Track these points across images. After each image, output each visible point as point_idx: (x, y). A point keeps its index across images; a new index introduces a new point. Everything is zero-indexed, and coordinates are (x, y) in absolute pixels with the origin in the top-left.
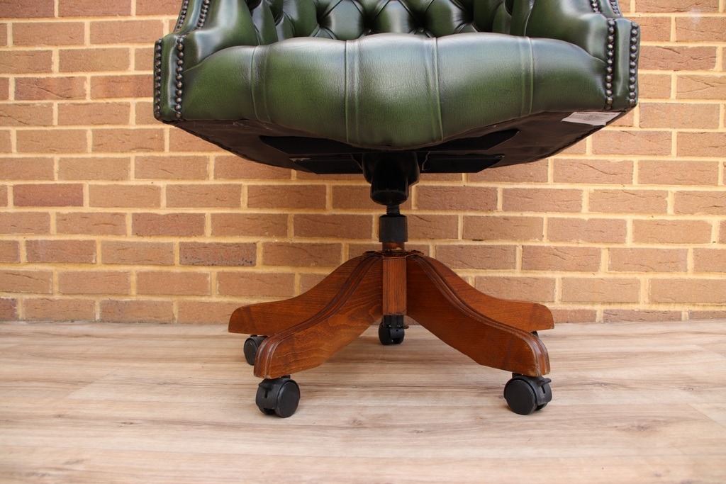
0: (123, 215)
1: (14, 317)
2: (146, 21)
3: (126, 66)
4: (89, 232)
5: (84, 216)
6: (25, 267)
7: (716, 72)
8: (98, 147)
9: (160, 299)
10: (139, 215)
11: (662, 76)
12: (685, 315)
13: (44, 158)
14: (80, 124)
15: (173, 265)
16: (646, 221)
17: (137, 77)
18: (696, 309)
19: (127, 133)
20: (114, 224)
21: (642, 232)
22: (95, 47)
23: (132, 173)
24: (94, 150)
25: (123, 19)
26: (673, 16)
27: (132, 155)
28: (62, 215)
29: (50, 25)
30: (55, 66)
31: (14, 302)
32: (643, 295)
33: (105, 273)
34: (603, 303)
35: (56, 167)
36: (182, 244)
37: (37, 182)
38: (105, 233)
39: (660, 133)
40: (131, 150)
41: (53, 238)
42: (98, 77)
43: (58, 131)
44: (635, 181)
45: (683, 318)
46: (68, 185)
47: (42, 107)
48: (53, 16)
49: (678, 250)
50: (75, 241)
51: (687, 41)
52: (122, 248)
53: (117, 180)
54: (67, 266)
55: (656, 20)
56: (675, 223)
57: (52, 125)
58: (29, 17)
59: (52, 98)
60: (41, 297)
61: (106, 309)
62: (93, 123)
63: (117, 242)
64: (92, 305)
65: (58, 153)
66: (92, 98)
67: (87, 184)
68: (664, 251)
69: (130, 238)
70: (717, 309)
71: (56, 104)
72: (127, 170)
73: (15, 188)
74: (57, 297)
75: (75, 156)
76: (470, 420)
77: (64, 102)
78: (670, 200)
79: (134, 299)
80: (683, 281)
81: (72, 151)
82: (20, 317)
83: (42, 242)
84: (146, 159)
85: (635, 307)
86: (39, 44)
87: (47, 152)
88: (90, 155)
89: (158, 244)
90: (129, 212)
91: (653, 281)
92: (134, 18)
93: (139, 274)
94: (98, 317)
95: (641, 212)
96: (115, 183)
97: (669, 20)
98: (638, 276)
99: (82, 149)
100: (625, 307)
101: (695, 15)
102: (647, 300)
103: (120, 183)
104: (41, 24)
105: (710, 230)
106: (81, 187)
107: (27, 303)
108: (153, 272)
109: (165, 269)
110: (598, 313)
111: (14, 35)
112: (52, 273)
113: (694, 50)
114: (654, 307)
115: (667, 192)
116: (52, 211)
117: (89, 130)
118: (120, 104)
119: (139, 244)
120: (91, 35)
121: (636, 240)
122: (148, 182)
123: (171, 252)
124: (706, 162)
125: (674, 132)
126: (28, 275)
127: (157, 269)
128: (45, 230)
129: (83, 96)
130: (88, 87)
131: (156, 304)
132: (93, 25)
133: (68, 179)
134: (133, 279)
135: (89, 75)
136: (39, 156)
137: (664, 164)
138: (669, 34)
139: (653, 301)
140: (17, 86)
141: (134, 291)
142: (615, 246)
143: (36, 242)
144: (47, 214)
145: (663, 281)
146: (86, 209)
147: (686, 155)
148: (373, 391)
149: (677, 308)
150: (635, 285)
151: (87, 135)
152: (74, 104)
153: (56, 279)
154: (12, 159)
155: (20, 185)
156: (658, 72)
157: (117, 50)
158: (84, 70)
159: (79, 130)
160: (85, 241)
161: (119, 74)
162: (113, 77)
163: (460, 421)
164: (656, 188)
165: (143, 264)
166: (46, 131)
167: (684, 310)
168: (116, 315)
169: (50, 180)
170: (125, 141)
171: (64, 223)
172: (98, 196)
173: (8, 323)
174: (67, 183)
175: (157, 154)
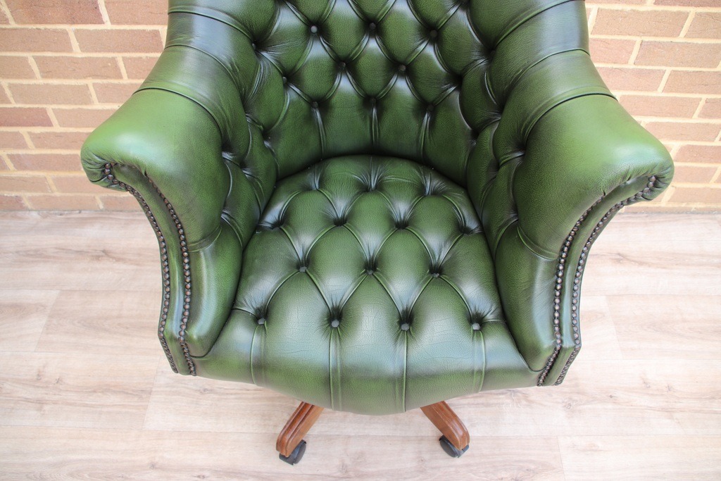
1: (23, 208)
5: (58, 135)
6: (14, 173)
8: (46, 74)
11: (679, 13)
14: (16, 50)
19: (74, 61)
23: (94, 97)
24: (44, 77)
27: (89, 82)
28: (34, 134)
31: (18, 199)
35: (8, 92)
39: (653, 70)
40: (85, 77)
41: (34, 152)
46: (29, 108)
50: (58, 155)
53: (82, 104)
54: (57, 172)
60: (42, 194)
61: (106, 202)
62: (31, 50)
64: (93, 199)
65: (4, 78)
66: (16, 21)
67: (50, 108)
72: (88, 96)
74: (58, 194)
75: (25, 82)
81: (18, 77)
82: (30, 207)
83: (24, 155)
84: (106, 86)
88: (40, 81)
94: (101, 207)
96: (80, 107)
99: (31, 75)
103: (85, 107)
106: (43, 110)
107: (31, 199)
112: (45, 178)
116: (23, 130)
117: (29, 56)
118: (55, 31)
124: (689, 99)
126: (23, 180)
128: (23, 146)
129: (7, 21)
130: (5, 9)
133: (26, 103)
143: (18, 155)
144: (17, 134)
146: (57, 128)
147: (671, 91)
151: (29, 62)
153: (50, 181)
159: (18, 58)
160: (68, 155)
169: (7, 103)
170: (76, 68)
171: (39, 140)
172: (65, 118)
173: (20, 214)
174: (27, 106)
175: (116, 81)
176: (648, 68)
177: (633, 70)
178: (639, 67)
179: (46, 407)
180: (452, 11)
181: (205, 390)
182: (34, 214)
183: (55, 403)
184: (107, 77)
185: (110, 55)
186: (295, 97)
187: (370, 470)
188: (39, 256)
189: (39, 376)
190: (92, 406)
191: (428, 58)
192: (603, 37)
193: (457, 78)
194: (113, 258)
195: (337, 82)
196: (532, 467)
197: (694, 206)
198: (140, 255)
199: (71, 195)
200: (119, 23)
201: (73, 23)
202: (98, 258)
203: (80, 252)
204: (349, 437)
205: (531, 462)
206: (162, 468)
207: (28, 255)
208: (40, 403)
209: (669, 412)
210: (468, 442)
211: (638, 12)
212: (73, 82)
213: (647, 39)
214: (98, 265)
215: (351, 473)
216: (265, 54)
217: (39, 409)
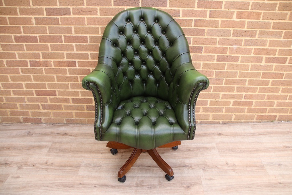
0: (69, 98)
1: (41, 123)
2: (68, 45)
3: (63, 58)
4: (59, 102)
5: (57, 98)
6: (42, 110)
7: (239, 63)
8: (58, 80)
9: (82, 118)
10: (73, 98)
11: (223, 64)
12: (221, 122)
13: (43, 83)
14: (52, 74)
15: (84, 110)
16: (213, 101)
17: (67, 61)
18: (224, 121)
19: (66, 77)
20: (67, 100)
21: (212, 103)
22: (53, 52)
23: (70, 87)
24: (57, 81)
25: (60, 44)
26: (229, 46)
27: (69, 83)
28: (50, 98)
29: (37, 45)
30: (41, 57)
31: (41, 119)
32: (211, 118)
33: (66, 113)
34: (200, 120)
35: (47, 86)
36: (86, 106)
37: (42, 90)
38: (64, 103)
39: (220, 79)
40: (68, 82)
41: (49, 104)
42: (55, 61)
43: (45, 76)
44: (212, 91)
45: (220, 123)
47: (39, 69)
48: (37, 42)
49: (221, 108)
50: (56, 105)
51: (232, 54)
52: (70, 106)
54: (54, 110)
55: (224, 48)
56: (221, 101)
57: (43, 74)
58: (30, 42)
59: (42, 67)
60: (48, 118)
61: (67, 120)
62: (56, 74)
63: (68, 105)
64: (63, 120)
65: (47, 82)
66: (54, 66)
67: (57, 90)
68: (217, 108)
69: (71, 104)
70: (229, 121)
71: (43, 68)
72: (68, 87)
73: (35, 91)
74: (53, 118)
75: (52, 83)
76: (158, 183)
77: (46, 68)
78: (221, 96)
79: (75, 118)
80: (221, 115)
81: (51, 81)
82: (43, 122)
83: (46, 105)
84: (74, 84)
85: (208, 120)
86: (35, 51)
87: (43, 81)
88: (56, 82)
89: (80, 106)
90: (70, 98)
91: (214, 115)
92: (64, 43)
93: (75, 113)
94: (65, 122)
95: (212, 99)
96: (66, 90)
97: (227, 48)
98: (210, 113)
99: (54, 81)
100: (205, 120)
101: (235, 47)
102: (211, 119)
103: (67, 90)
104: (34, 44)
105: (230, 103)
106: (55, 91)
107: (44, 119)
108: (79, 112)
109: (82, 111)
110: (198, 122)
111: (26, 48)
112: (50, 112)
113: (233, 56)
114: (213, 120)
115: (220, 94)
116: (48, 97)
117: (55, 75)
118: (63, 69)
119: (74, 105)
120: (51, 48)
121: (210, 105)
122: (75, 90)
123: (84, 108)
124: (232, 87)
125: (224, 79)
126: (44, 113)
127: (80, 111)
128: (47, 102)
129: (52, 66)
130: (52, 63)
131: (81, 120)
132: (51, 45)
133: (51, 89)
134: (74, 114)
135: (52, 60)
136: (41, 82)
137: (220, 87)
138: (227, 52)
139: (213, 119)
140: (30, 63)
141: (74, 117)
142: (205, 107)
143: (44, 105)
144: (46, 98)
145: (216, 115)
146: (58, 96)
147: (227, 85)
148: (140, 169)
149: (219, 121)
150: (209, 116)
151: (54, 77)
152: (49, 68)
153: (52, 113)
154: (33, 83)
155: (37, 90)
156: (222, 62)
157: (60, 53)
158: (50, 59)
159: (52, 76)
160: (59, 105)
161: (62, 60)
162: (60, 61)
163: (156, 183)
164: (217, 93)
165: (76, 110)
166: (42, 76)
167: (221, 121)
168: (70, 122)
169: (46, 89)
170: (66, 79)
171: (52, 100)
172: (61, 93)
173: (40, 124)
174: (51, 90)
175: (76, 83)
176: (219, 78)
177: (215, 79)
178: (216, 78)
179: (48, 170)
180: (162, 58)
181: (96, 166)
182: (44, 124)
183: (51, 169)
184: (75, 81)
185: (76, 75)
186: (125, 79)
187: (145, 184)
188: (46, 134)
189: (46, 163)
190: (62, 170)
191: (157, 69)
192: (205, 70)
193: (164, 73)
194: (69, 135)
195: (135, 76)
196: (193, 183)
197: (243, 121)
198: (77, 134)
199: (57, 118)
200: (80, 67)
201: (69, 67)
202: (64, 135)
203: (59, 134)
204: (139, 177)
205: (193, 182)
206: (83, 184)
207: (43, 134)
208: (47, 169)
209: (234, 170)
210: (173, 174)
211: (213, 63)
212: (65, 83)
213: (217, 70)
214: (64, 137)
215: (139, 185)
216: (119, 68)
217: (47, 171)
